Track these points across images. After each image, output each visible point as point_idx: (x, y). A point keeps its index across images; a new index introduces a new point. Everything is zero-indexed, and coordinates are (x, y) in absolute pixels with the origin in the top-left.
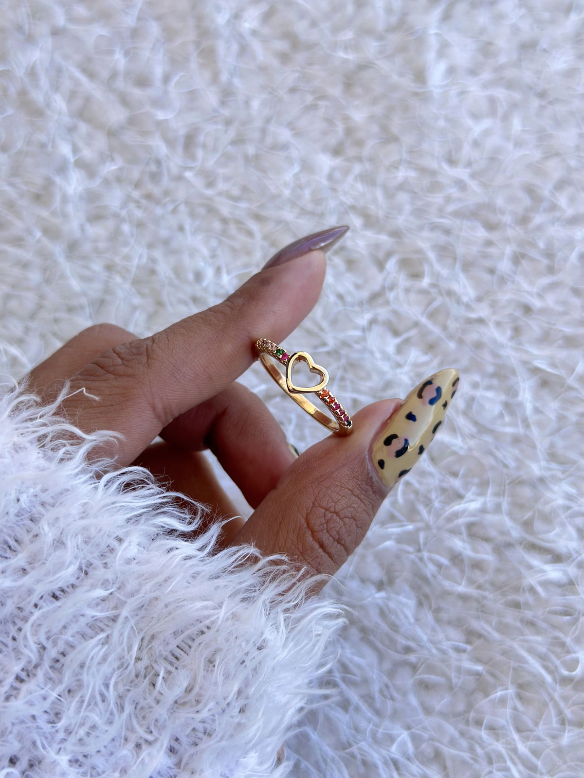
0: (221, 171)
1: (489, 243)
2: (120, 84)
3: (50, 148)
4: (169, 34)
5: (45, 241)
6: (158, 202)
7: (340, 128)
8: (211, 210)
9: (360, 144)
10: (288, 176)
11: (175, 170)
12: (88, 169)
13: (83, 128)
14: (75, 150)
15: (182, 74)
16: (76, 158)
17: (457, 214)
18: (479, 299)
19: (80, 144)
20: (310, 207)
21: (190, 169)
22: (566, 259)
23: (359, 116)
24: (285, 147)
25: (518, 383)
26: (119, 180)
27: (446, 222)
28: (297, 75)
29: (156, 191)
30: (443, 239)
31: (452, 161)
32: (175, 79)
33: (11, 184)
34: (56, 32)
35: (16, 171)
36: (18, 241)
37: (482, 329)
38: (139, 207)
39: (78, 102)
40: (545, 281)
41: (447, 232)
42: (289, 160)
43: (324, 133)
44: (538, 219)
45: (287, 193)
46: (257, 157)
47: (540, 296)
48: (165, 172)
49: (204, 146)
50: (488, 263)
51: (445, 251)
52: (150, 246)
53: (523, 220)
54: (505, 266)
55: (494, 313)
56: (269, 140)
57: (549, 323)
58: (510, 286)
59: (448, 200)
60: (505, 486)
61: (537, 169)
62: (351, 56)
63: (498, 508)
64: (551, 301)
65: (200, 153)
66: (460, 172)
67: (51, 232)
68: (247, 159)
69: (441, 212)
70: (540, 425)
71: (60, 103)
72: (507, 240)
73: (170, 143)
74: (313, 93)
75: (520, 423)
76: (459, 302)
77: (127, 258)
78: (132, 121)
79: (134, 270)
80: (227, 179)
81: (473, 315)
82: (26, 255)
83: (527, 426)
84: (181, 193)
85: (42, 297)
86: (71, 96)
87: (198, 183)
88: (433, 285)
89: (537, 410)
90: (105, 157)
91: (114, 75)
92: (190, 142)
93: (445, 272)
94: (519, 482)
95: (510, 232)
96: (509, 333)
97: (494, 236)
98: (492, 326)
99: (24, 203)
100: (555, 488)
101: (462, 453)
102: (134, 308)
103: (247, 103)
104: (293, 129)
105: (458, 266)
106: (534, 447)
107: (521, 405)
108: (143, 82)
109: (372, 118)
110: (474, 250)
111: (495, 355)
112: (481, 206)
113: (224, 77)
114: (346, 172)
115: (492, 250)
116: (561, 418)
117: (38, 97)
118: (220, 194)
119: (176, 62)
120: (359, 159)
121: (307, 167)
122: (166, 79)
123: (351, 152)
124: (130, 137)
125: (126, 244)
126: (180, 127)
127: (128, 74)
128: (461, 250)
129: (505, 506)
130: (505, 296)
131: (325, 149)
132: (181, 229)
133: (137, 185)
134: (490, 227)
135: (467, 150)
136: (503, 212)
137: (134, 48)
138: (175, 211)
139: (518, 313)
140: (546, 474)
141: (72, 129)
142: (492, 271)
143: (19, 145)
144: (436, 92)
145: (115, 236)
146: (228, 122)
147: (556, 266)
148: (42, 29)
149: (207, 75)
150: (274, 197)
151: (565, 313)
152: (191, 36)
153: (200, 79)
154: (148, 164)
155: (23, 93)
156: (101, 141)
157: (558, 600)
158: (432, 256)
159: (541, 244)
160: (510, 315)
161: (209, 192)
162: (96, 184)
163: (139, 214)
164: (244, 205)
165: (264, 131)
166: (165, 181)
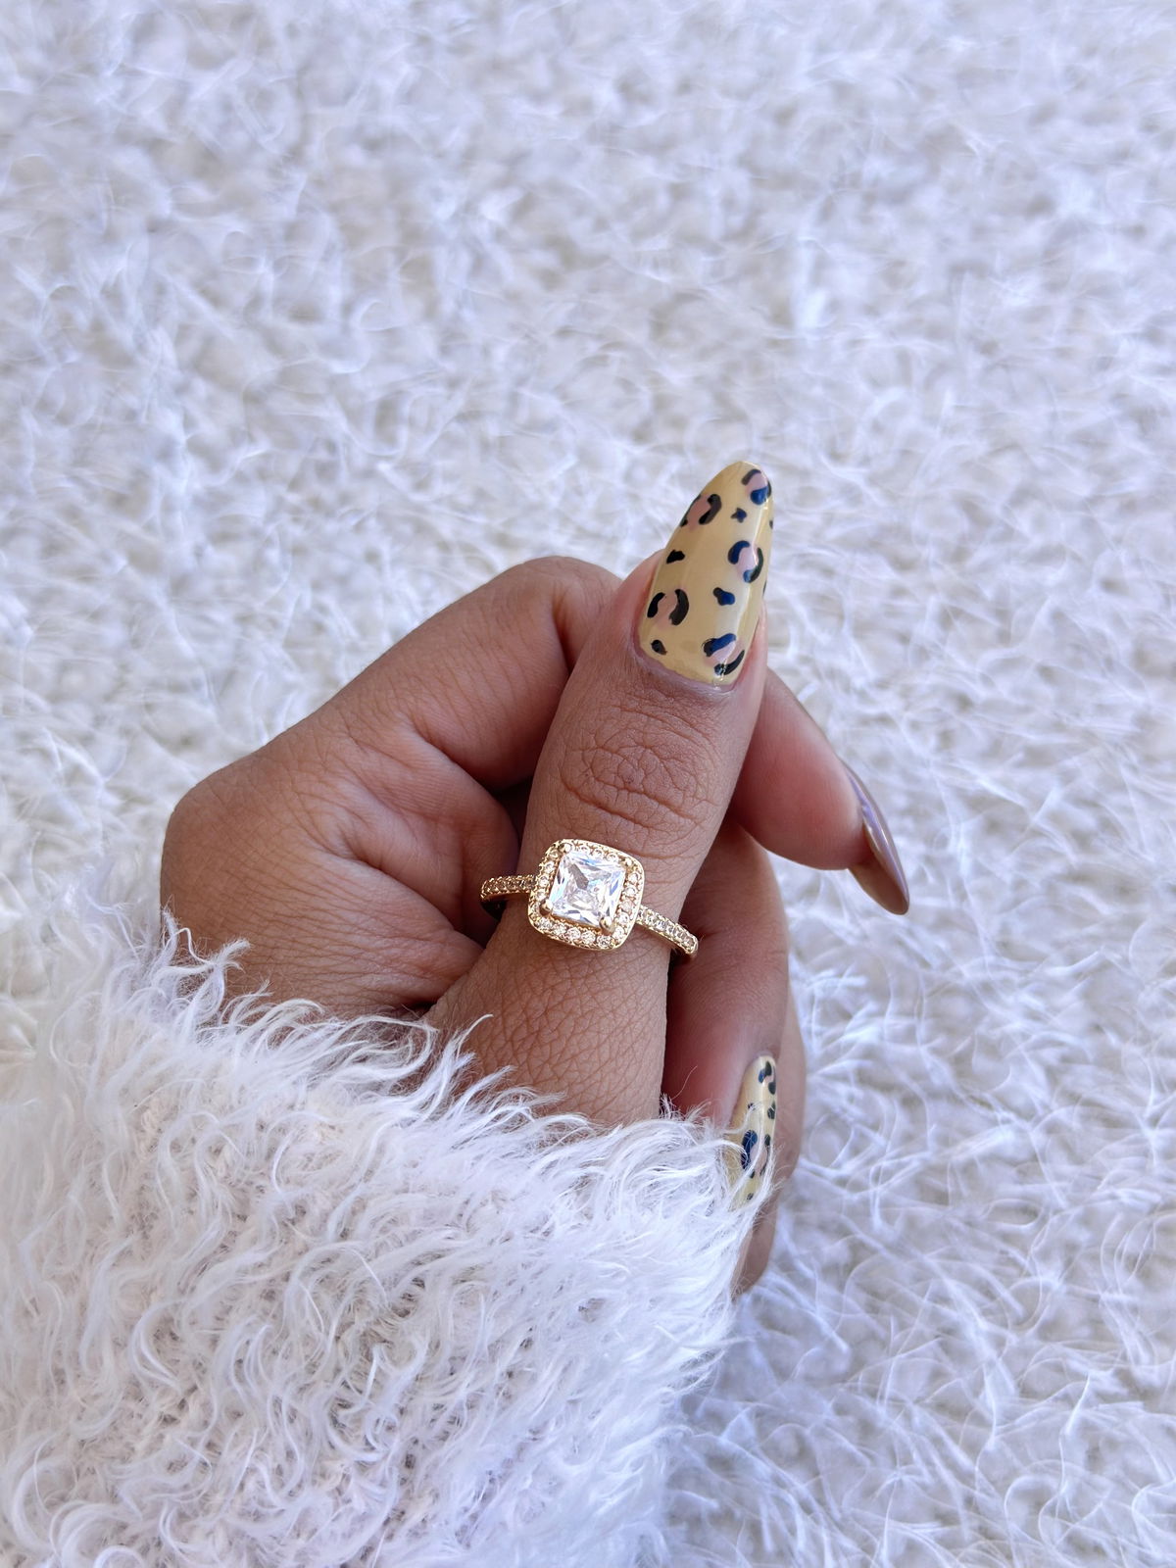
0: (440, 464)
1: (898, 592)
2: (268, 316)
3: (143, 419)
4: (353, 235)
5: (133, 574)
6: (329, 514)
7: (645, 395)
8: (422, 529)
9: (679, 423)
10: (557, 473)
11: (360, 461)
12: (210, 456)
13: (201, 388)
14: (188, 423)
15: (375, 301)
16: (189, 436)
17: (846, 543)
18: (882, 685)
19: (197, 413)
20: (592, 525)
21: (388, 459)
22: (1029, 620)
23: (677, 376)
24: (550, 426)
25: (947, 824)
26: (263, 474)
27: (826, 555)
28: (571, 306)
29: (328, 494)
30: (821, 584)
31: (836, 457)
32: (362, 310)
33: (75, 479)
34: (155, 228)
35: (82, 456)
36: (85, 575)
37: (888, 733)
38: (296, 520)
39: (193, 345)
40: (992, 655)
41: (828, 572)
42: (559, 448)
43: (618, 405)
44: (982, 553)
45: (554, 501)
46: (503, 442)
47: (986, 680)
48: (343, 463)
49: (411, 422)
50: (896, 624)
51: (825, 605)
52: (317, 586)
53: (958, 555)
54: (926, 630)
55: (907, 708)
56: (523, 415)
57: (1001, 726)
58: (935, 662)
59: (830, 519)
60: (922, 999)
61: (979, 470)
62: (665, 278)
63: (909, 1036)
64: (1003, 688)
65: (404, 434)
66: (850, 474)
67: (145, 561)
68: (485, 446)
69: (817, 536)
70: (985, 895)
71: (162, 345)
72: (931, 588)
73: (353, 416)
74: (599, 337)
75: (950, 891)
76: (848, 688)
77: (276, 603)
78: (286, 378)
79: (287, 623)
80: (449, 477)
81: (872, 711)
82: (99, 596)
83: (963, 897)
84: (370, 498)
85: (125, 668)
86: (182, 334)
87: (401, 482)
88: (805, 660)
89: (979, 870)
90: (239, 436)
91: (256, 301)
92: (386, 414)
93: (824, 638)
94: (949, 990)
95: (936, 575)
96: (933, 741)
97: (908, 580)
98: (903, 728)
99: (94, 510)
100: (1010, 1000)
101: (851, 941)
102: (289, 688)
103: (486, 351)
104: (564, 397)
105: (846, 630)
106: (973, 932)
107: (951, 860)
108: (305, 314)
109: (699, 380)
110: (875, 602)
111: (908, 777)
112: (885, 530)
113: (448, 307)
114: (656, 470)
115: (904, 603)
116: (1019, 884)
117: (124, 334)
118: (438, 501)
119: (364, 282)
120: (678, 449)
121: (588, 458)
122: (347, 309)
123: (665, 437)
124: (283, 405)
125: (274, 581)
126: (370, 387)
127: (279, 301)
128: (851, 604)
129: (922, 1031)
130: (925, 680)
131: (620, 431)
132: (372, 557)
133: (294, 485)
134: (902, 565)
135: (861, 439)
136: (923, 542)
137: (291, 257)
138: (359, 528)
139: (949, 709)
140: (994, 976)
141: (182, 390)
142: (904, 639)
143: (89, 414)
144: (811, 340)
145: (255, 568)
146: (453, 383)
147: (1013, 631)
148: (133, 220)
149: (417, 304)
150: (534, 508)
151: (1026, 710)
152: (390, 239)
153: (404, 311)
154: (313, 449)
155: (98, 326)
156: (233, 411)
157: (1010, 1190)
158: (802, 610)
159: (988, 593)
160: (938, 710)
161: (418, 498)
162: (222, 481)
163: (296, 532)
164: (480, 519)
165: (514, 399)
166: (344, 478)
